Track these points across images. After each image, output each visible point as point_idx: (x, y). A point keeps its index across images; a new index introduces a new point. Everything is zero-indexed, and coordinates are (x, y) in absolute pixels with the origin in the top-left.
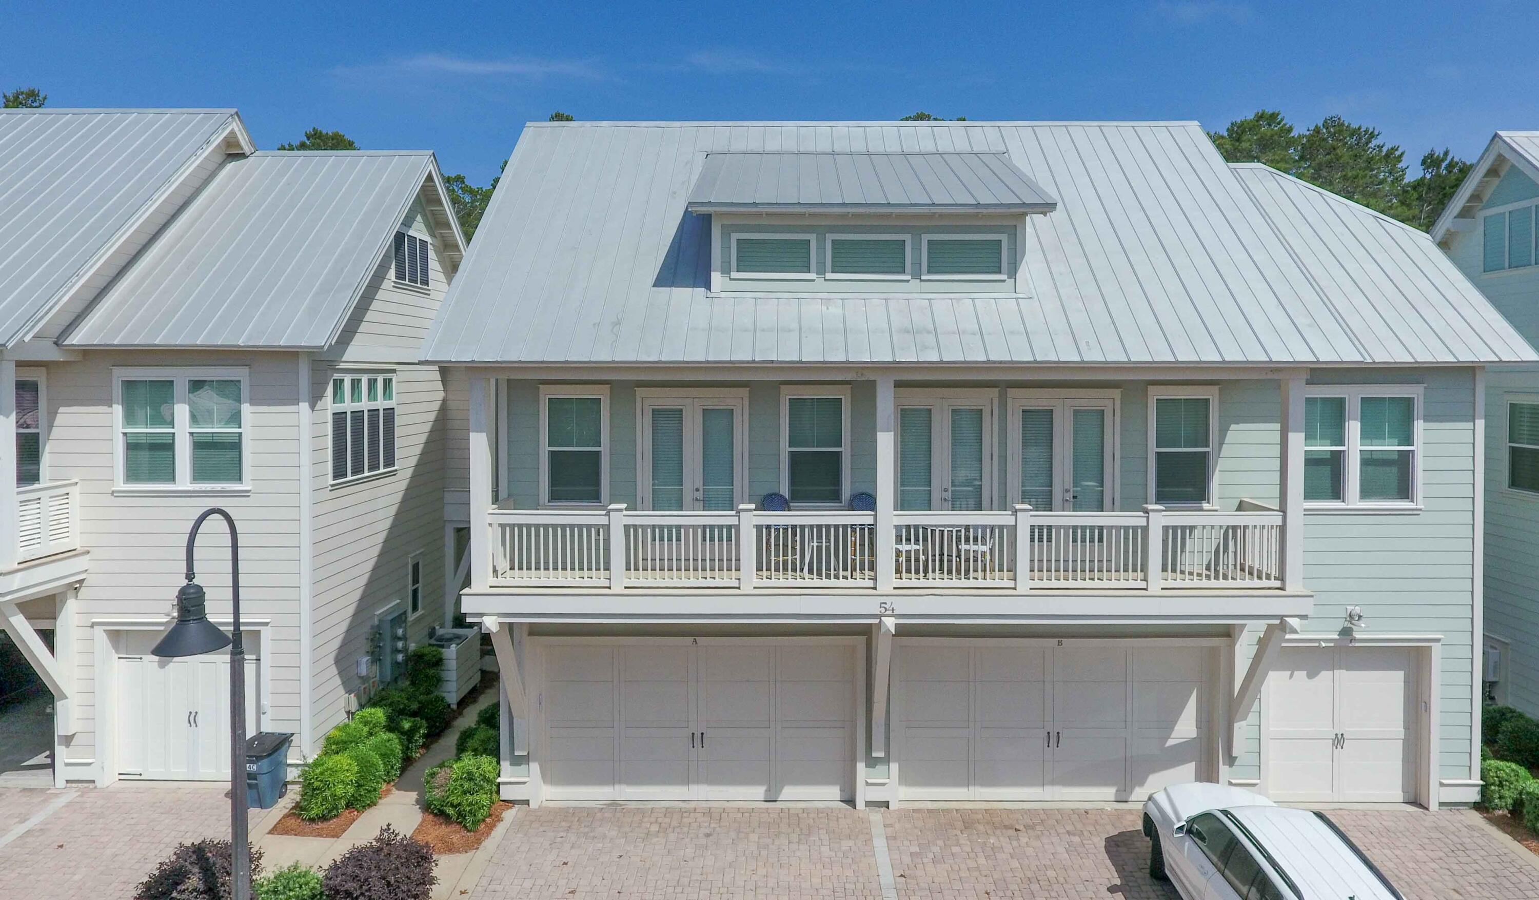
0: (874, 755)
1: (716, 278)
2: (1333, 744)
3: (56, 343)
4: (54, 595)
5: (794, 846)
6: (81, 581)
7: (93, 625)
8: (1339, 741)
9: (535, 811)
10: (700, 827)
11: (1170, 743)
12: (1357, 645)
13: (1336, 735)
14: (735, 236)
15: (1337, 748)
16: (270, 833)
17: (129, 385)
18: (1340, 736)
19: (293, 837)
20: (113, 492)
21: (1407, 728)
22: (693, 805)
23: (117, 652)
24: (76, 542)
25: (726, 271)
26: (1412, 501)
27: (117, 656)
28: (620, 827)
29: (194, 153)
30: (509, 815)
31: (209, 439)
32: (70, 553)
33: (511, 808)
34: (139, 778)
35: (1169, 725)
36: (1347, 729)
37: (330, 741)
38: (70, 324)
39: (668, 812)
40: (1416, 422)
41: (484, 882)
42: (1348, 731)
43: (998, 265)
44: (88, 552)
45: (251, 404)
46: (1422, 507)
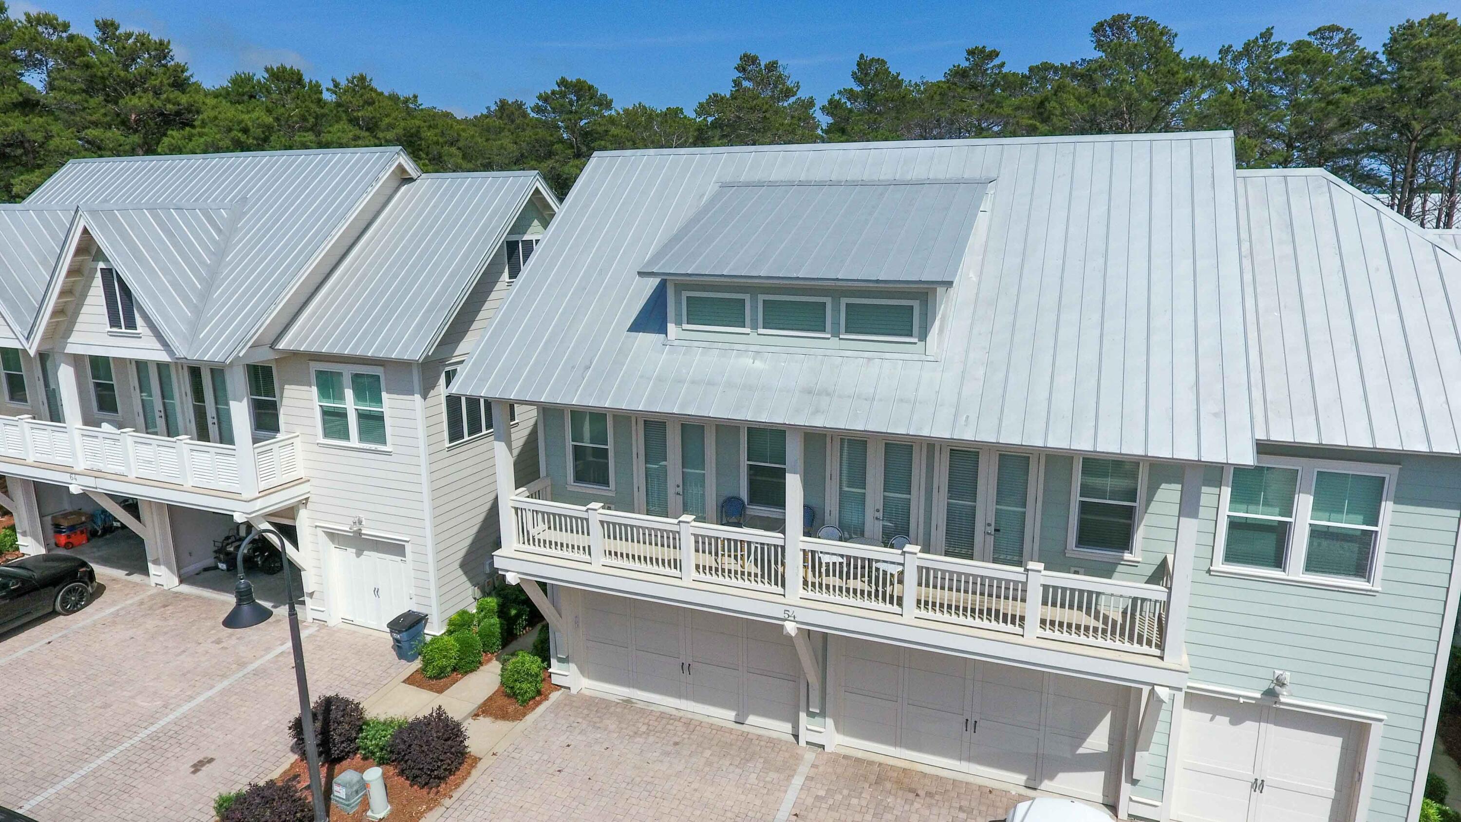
0: (811, 710)
1: (671, 327)
2: (1252, 787)
3: (270, 347)
4: (293, 507)
5: (732, 768)
6: (307, 499)
7: (316, 527)
8: (1258, 785)
9: (573, 696)
10: (675, 735)
11: (1081, 751)
12: (1282, 707)
13: (1256, 780)
14: (685, 294)
15: (1255, 791)
16: (404, 682)
17: (319, 374)
18: (1259, 782)
19: (415, 688)
20: (318, 444)
21: (1338, 789)
22: (681, 714)
23: (333, 543)
24: (300, 472)
25: (679, 323)
26: (1369, 581)
27: (334, 546)
28: (620, 722)
29: (365, 191)
30: (555, 696)
31: (368, 413)
32: (299, 481)
33: (558, 690)
34: (351, 623)
35: (1081, 738)
36: (1268, 777)
37: (451, 623)
38: (281, 332)
39: (662, 716)
40: (1383, 503)
41: (510, 749)
42: (1269, 778)
43: (910, 328)
44: (309, 481)
45: (387, 393)
46: (1379, 589)
